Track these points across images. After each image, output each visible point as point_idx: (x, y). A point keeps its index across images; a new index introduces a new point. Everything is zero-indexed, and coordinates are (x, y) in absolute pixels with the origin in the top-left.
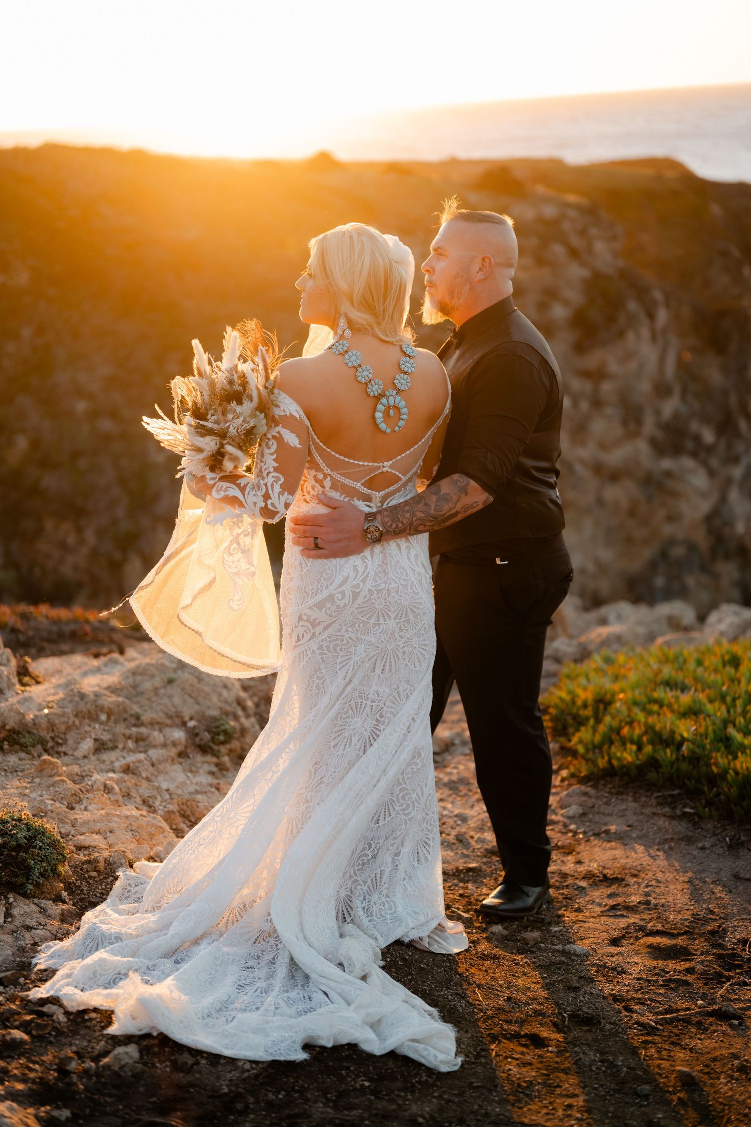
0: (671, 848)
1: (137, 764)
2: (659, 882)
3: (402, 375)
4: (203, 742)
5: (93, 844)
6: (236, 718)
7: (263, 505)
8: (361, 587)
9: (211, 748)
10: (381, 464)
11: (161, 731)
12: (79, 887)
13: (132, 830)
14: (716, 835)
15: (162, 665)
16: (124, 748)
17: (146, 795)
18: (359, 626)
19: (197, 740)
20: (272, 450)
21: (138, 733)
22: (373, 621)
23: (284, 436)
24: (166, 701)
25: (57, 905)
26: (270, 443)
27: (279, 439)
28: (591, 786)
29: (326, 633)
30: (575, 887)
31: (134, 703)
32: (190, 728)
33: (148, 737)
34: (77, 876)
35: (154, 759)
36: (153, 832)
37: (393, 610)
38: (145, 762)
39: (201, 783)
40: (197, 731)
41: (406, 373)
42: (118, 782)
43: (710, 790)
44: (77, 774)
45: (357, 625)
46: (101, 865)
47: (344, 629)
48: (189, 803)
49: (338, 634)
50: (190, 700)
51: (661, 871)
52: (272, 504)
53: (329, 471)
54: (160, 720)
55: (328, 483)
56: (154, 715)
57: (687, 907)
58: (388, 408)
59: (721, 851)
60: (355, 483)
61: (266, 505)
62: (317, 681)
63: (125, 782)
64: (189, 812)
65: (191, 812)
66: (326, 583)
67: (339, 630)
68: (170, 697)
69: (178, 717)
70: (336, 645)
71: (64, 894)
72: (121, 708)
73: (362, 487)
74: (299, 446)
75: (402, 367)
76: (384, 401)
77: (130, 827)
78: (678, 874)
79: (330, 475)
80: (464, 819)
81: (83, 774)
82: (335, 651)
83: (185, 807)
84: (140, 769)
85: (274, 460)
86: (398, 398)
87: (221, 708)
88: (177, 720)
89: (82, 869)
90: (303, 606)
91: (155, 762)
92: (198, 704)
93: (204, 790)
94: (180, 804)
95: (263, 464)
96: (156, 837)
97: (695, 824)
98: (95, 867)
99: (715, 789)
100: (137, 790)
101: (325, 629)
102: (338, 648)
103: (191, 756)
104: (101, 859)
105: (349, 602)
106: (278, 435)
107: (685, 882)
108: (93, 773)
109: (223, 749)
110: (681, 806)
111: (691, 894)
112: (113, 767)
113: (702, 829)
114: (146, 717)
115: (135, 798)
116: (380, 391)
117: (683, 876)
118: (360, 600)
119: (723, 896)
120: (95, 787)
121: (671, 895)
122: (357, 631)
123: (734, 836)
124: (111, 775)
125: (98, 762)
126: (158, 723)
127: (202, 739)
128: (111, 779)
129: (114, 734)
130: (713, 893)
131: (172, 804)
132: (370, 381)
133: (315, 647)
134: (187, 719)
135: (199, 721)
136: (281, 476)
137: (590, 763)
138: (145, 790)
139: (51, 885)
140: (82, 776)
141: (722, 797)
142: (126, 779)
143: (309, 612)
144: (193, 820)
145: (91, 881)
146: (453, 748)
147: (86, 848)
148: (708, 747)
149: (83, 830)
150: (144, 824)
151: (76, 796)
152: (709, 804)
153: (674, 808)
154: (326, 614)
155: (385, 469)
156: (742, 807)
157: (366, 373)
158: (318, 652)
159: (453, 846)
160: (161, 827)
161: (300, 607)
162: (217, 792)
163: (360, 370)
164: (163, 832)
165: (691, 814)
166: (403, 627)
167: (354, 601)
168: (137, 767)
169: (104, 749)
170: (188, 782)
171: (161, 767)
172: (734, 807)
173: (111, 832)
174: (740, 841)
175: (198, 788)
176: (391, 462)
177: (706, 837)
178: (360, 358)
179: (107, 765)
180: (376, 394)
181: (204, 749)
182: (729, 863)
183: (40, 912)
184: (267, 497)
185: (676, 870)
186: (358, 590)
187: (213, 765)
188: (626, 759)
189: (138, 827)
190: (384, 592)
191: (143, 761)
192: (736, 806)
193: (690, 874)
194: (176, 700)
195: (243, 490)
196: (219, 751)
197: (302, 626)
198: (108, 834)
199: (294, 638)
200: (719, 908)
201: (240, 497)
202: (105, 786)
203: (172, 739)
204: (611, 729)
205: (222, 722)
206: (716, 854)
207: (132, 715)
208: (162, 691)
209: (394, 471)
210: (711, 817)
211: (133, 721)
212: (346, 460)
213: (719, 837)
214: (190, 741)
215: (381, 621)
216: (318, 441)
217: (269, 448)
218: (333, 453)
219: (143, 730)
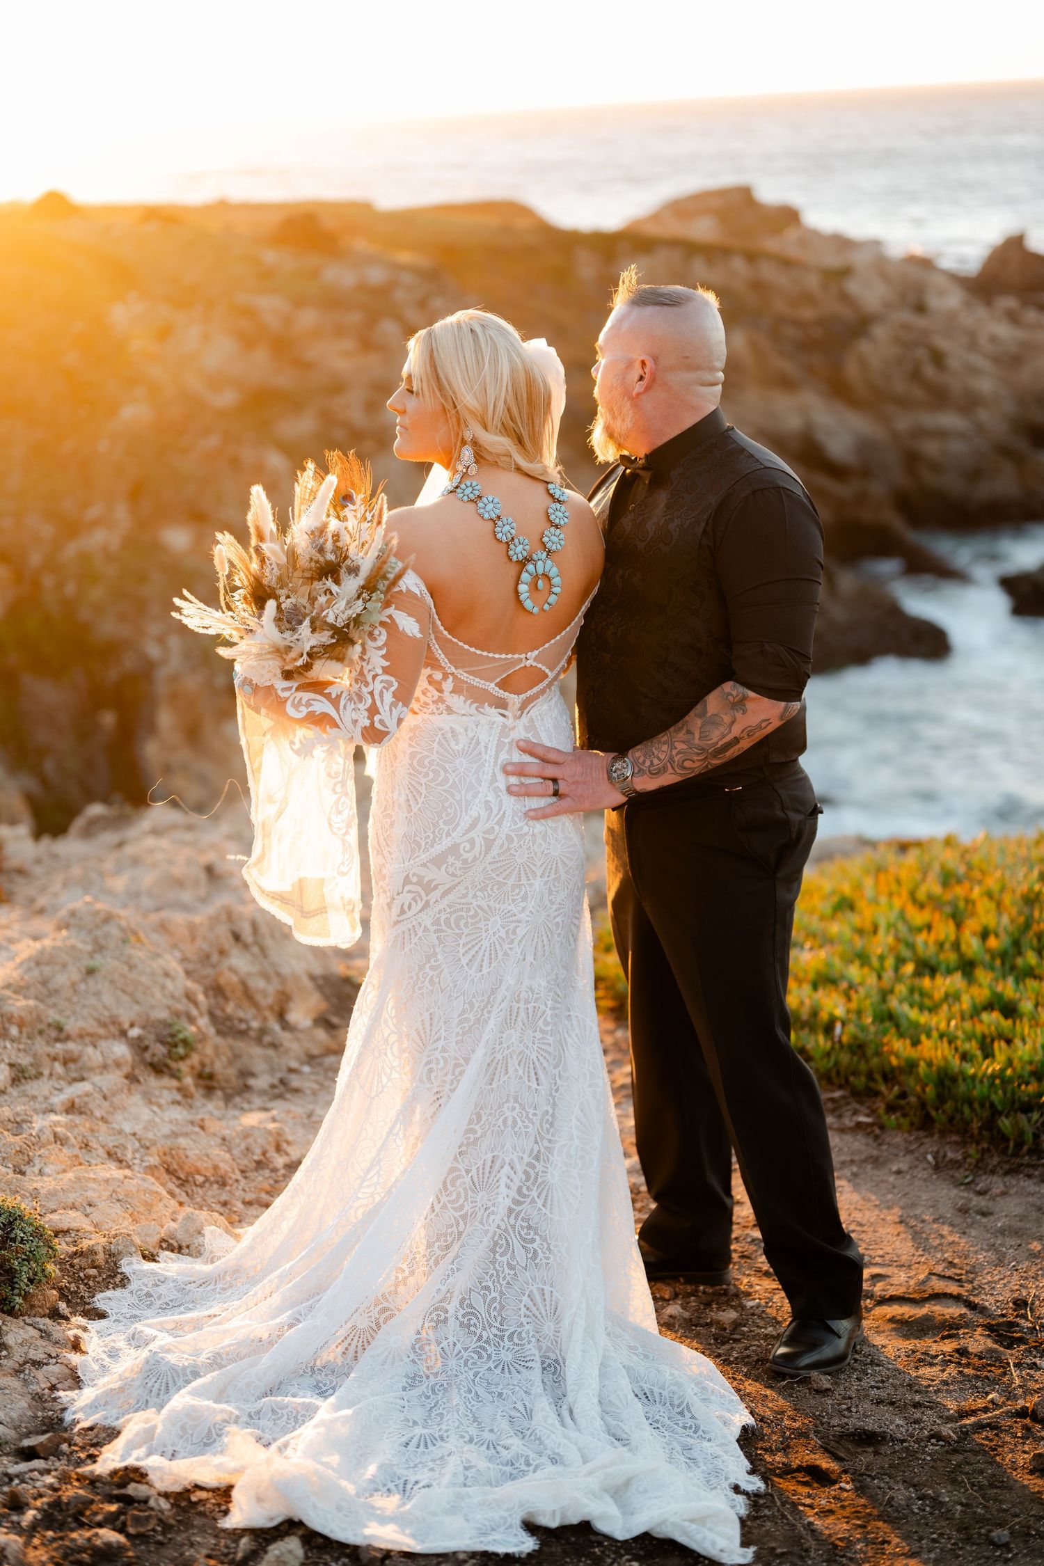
0: (855, 1175)
1: (86, 1099)
2: (861, 1225)
3: (553, 529)
4: (156, 1059)
5: (74, 1225)
6: (191, 1020)
7: (367, 723)
8: (496, 832)
9: (167, 1066)
10: (523, 656)
11: (95, 1046)
12: (76, 1292)
13: (118, 1200)
14: (912, 1152)
15: (73, 947)
16: (51, 1075)
17: (111, 1145)
18: (492, 889)
19: (147, 1056)
20: (380, 643)
21: (66, 1051)
22: (511, 881)
23: (398, 621)
24: (92, 1001)
25: (59, 1323)
26: (376, 632)
27: (390, 626)
29: (446, 901)
30: (749, 1240)
31: (49, 1007)
32: (133, 1039)
33: (80, 1056)
34: (69, 1276)
35: (105, 1089)
36: (149, 1201)
37: (539, 864)
38: (96, 1095)
39: (177, 1120)
40: (146, 1042)
41: (557, 526)
42: (71, 1126)
43: (891, 1089)
44: (9, 1120)
45: (490, 887)
46: (101, 1258)
47: (471, 895)
48: (174, 1152)
49: (463, 901)
50: (126, 998)
51: (856, 1209)
52: (381, 722)
53: (453, 668)
54: (91, 1030)
55: (448, 685)
56: (81, 1024)
57: (915, 1259)
58: (536, 577)
59: (925, 1175)
60: (487, 683)
61: (372, 723)
62: (431, 973)
63: (76, 1126)
64: (175, 1166)
65: (179, 1164)
66: (446, 828)
67: (465, 896)
68: (98, 994)
69: (114, 1023)
70: (460, 918)
71: (63, 1306)
72: (34, 1015)
73: (497, 689)
74: (419, 635)
75: (552, 517)
76: (530, 567)
77: (114, 1195)
78: (881, 1211)
79: (452, 674)
81: (18, 1119)
82: (458, 926)
83: (169, 1159)
84: (91, 1106)
85: (383, 657)
86: (549, 562)
87: (169, 1007)
88: (113, 1029)
89: (72, 1266)
90: (412, 862)
91: (108, 1093)
92: (137, 1002)
93: (184, 1130)
94: (161, 1154)
95: (364, 664)
96: (155, 1209)
97: (876, 1138)
98: (93, 1261)
99: (896, 1088)
100: (97, 1138)
101: (443, 896)
102: (462, 923)
103: (142, 1080)
104: (99, 1249)
105: (480, 853)
106: (388, 621)
107: (896, 1223)
108: (32, 1117)
109: (184, 1067)
110: (848, 1114)
111: (913, 1239)
112: (52, 1105)
113: (889, 1144)
114: (72, 1026)
115: (96, 1149)
116: (525, 554)
117: (889, 1214)
118: (495, 851)
119: (957, 1240)
120: (43, 1138)
121: (885, 1243)
122: (489, 895)
123: (937, 1152)
124: (53, 1117)
125: (27, 1099)
126: (91, 1035)
127: (154, 1055)
128: (57, 1124)
129: (35, 1055)
130: (942, 1236)
131: (151, 1156)
132: (513, 539)
133: (428, 922)
134: (126, 1026)
135: (144, 1027)
136: (393, 679)
138: (105, 1137)
139: (44, 1295)
140: (17, 1123)
141: (913, 1099)
142: (77, 1122)
143: (421, 871)
144: (182, 1176)
145: (91, 1283)
147: (66, 1232)
148: (872, 1029)
149: (52, 1205)
150: (134, 1190)
151: (23, 1154)
152: (891, 1109)
153: (840, 1116)
154: (447, 873)
155: (528, 663)
156: (944, 1112)
157: (507, 528)
158: (432, 929)
160: (157, 1192)
161: (407, 864)
162: (202, 1132)
163: (500, 523)
164: (161, 1200)
165: (868, 1125)
166: (553, 888)
167: (486, 853)
168: (86, 1104)
169: (25, 1078)
170: (157, 1120)
171: (116, 1100)
172: (933, 1113)
173: (90, 1205)
174: (947, 1159)
175: (174, 1129)
176: (536, 652)
177: (897, 1155)
178: (499, 506)
179: (40, 1103)
180: (521, 558)
181: (158, 1069)
182: (945, 1191)
183: (42, 1337)
184: (373, 711)
185: (876, 1206)
186: (492, 837)
187: (175, 1092)
189: (126, 1195)
190: (528, 838)
191: (92, 1094)
192: (937, 1109)
193: (897, 1211)
194: (107, 998)
195: (335, 702)
196: (179, 1070)
197: (409, 892)
198: (89, 1210)
199: (396, 910)
200: (960, 1257)
201: (333, 713)
202: (55, 1135)
203: (113, 1057)
205: (176, 1028)
206: (919, 1179)
207: (49, 1025)
208: (82, 987)
209: (539, 666)
210: (899, 1127)
211: (53, 1034)
212: (478, 652)
213: (917, 1154)
214: (137, 1058)
215: (524, 881)
216: (442, 628)
217: (375, 639)
218: (461, 644)
219: (71, 1046)
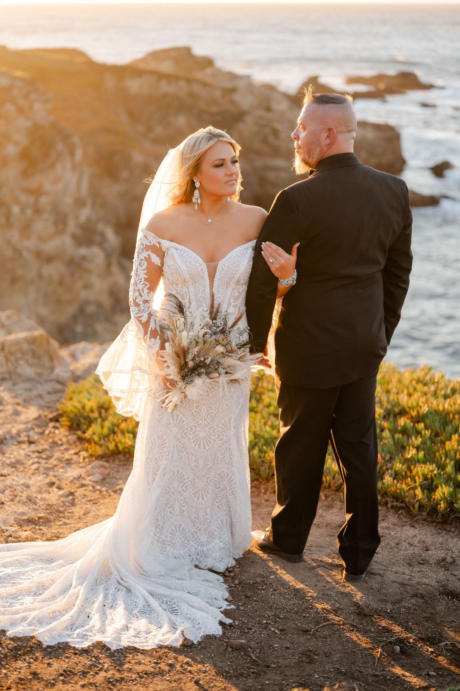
28: (104, 461)
80: (28, 487)
137: (104, 447)
146: (7, 441)
159: (26, 504)
188: (127, 443)
204: (114, 425)
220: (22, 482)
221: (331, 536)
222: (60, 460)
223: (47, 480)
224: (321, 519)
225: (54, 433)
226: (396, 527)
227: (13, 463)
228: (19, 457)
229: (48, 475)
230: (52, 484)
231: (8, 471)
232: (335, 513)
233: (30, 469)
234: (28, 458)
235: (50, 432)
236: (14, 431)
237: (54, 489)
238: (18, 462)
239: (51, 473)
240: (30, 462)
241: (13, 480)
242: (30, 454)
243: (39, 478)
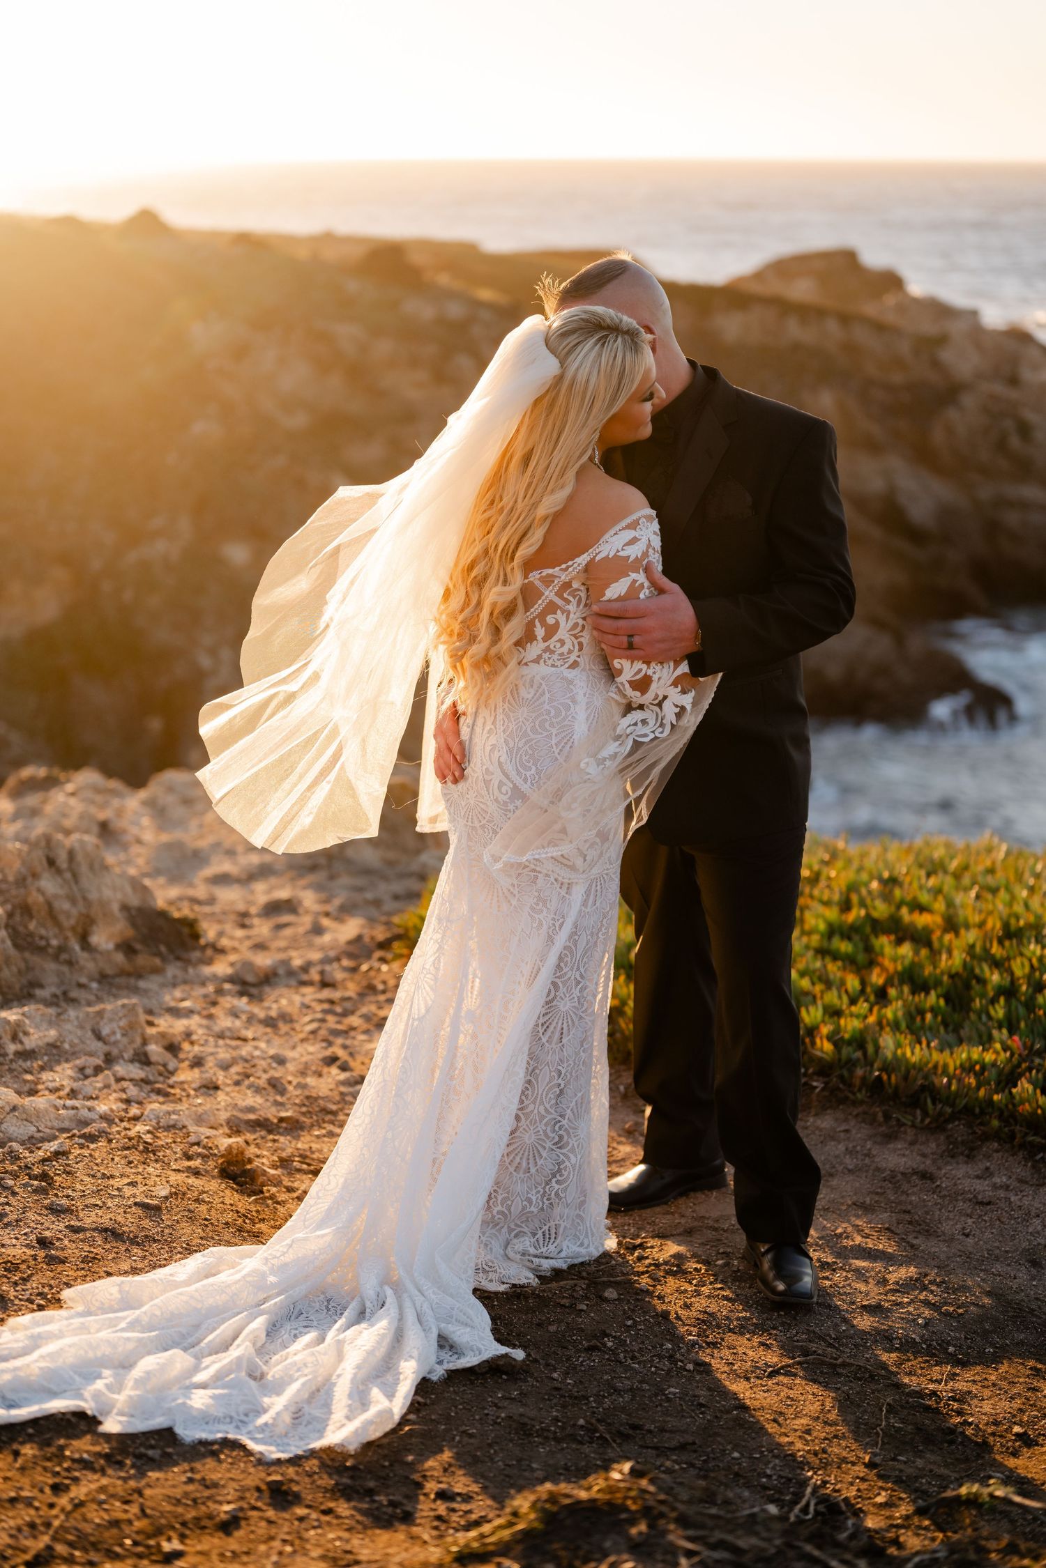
220: (272, 1052)
221: (877, 1193)
222: (367, 1018)
223: (328, 1053)
224: (867, 1161)
225: (379, 970)
226: (1025, 1187)
227: (271, 1018)
228: (289, 1010)
229: (330, 1044)
230: (331, 1060)
231: (255, 1032)
232: (901, 1149)
233: (301, 1032)
234: (305, 1011)
235: (371, 969)
236: (297, 962)
237: (334, 1070)
238: (285, 1017)
239: (339, 1041)
240: (307, 1019)
241: (256, 1048)
242: (314, 1004)
243: (311, 1049)
